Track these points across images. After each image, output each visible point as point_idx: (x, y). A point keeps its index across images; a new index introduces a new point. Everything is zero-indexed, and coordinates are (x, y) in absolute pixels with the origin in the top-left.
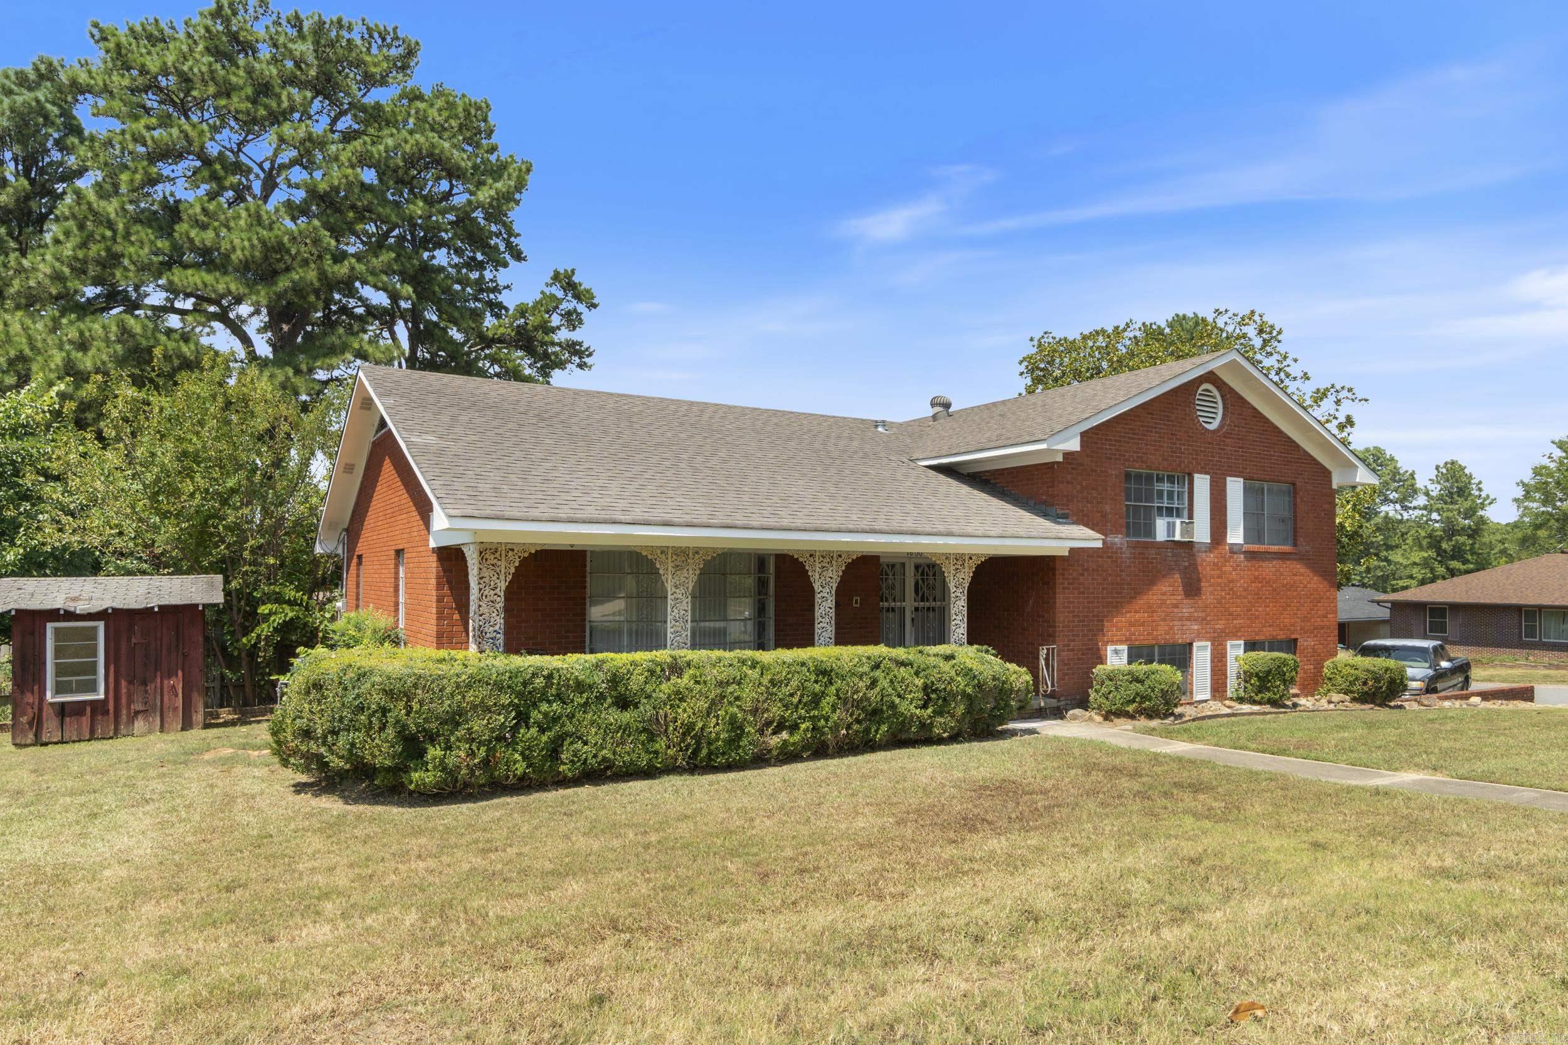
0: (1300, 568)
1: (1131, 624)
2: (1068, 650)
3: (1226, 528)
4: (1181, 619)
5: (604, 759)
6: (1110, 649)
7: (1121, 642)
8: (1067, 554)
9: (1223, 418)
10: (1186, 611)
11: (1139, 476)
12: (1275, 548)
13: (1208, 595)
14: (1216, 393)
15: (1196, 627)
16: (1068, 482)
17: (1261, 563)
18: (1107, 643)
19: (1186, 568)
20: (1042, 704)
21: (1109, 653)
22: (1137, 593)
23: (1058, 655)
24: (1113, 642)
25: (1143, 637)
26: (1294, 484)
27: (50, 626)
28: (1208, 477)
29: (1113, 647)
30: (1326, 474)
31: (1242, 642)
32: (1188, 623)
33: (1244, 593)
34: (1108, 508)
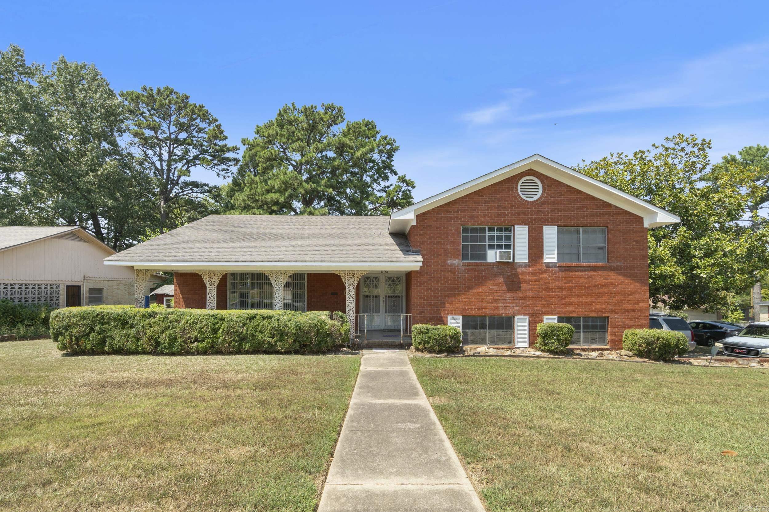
0: (613, 275)
1: (465, 305)
2: (420, 317)
3: (543, 254)
4: (505, 303)
5: (120, 347)
6: (449, 317)
7: (458, 314)
8: (418, 269)
9: (542, 194)
10: (509, 299)
11: (474, 230)
12: (587, 264)
13: (526, 290)
14: (536, 180)
15: (517, 308)
16: (420, 235)
17: (574, 273)
18: (448, 314)
19: (508, 276)
20: (402, 342)
21: (449, 319)
22: (469, 289)
23: (414, 319)
24: (452, 313)
25: (474, 312)
26: (607, 227)
27: (165, 298)
28: (527, 227)
29: (451, 316)
30: (640, 220)
31: (556, 317)
32: (511, 305)
33: (558, 290)
34: (448, 246)
